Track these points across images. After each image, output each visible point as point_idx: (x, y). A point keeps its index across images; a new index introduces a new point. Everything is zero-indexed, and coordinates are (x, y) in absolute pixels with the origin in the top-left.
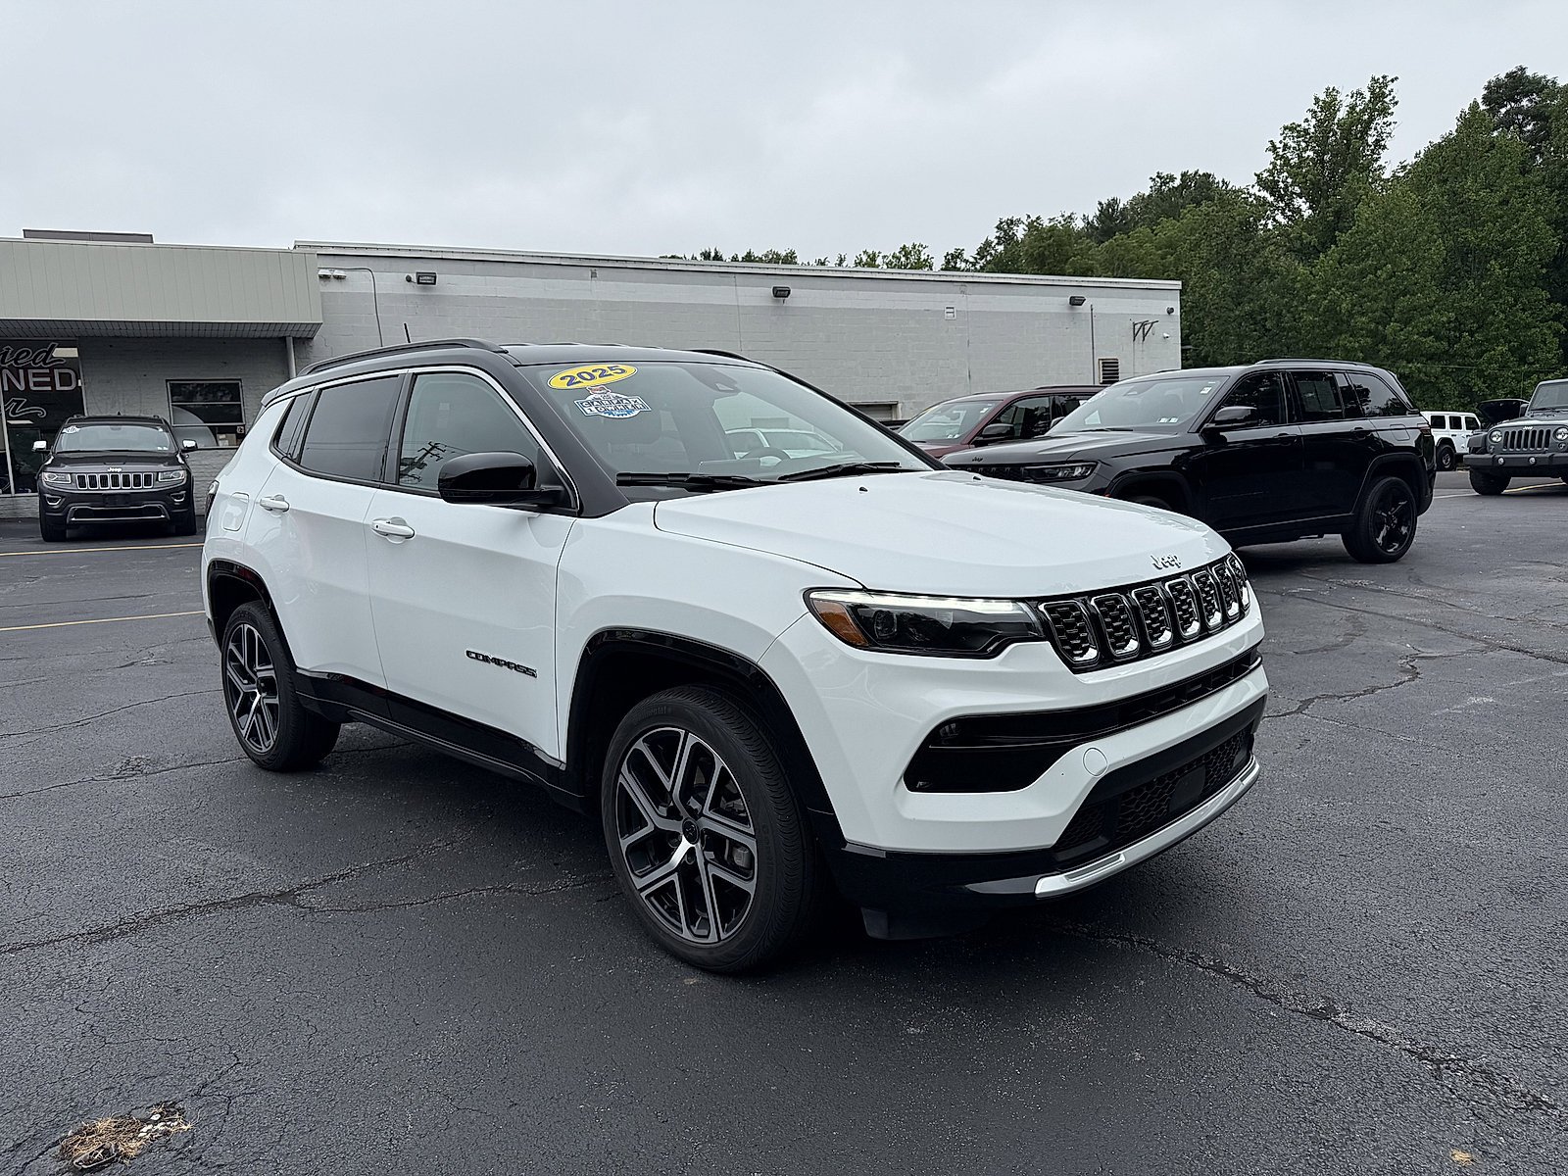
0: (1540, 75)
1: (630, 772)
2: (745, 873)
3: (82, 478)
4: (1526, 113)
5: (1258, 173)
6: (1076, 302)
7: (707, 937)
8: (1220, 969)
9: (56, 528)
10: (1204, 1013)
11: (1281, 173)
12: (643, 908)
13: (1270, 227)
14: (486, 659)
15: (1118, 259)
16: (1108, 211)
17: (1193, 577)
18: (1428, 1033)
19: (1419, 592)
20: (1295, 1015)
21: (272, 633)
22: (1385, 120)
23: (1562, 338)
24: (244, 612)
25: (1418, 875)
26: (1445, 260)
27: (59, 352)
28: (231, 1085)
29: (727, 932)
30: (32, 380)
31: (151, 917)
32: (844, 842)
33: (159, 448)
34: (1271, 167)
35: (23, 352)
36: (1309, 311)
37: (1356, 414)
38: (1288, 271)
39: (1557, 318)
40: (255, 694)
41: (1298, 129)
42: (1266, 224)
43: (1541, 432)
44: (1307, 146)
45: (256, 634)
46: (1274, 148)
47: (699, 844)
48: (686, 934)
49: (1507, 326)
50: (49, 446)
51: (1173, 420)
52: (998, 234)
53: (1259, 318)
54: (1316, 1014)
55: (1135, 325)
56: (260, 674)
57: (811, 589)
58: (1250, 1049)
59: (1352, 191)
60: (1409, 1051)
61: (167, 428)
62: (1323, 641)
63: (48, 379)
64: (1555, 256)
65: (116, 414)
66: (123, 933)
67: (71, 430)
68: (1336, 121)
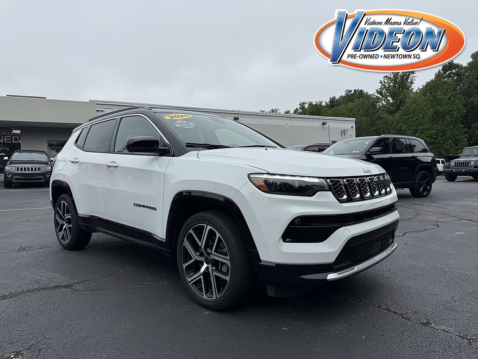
0: (458, 63)
1: (187, 241)
2: (226, 274)
3: (18, 169)
4: (454, 74)
5: (377, 89)
6: (324, 124)
7: (212, 297)
8: (389, 310)
9: (9, 184)
10: (385, 324)
11: (383, 89)
12: (190, 288)
13: (381, 105)
14: (140, 206)
15: (336, 114)
16: (332, 100)
17: (376, 177)
18: (464, 330)
19: (435, 205)
20: (417, 324)
21: (71, 203)
22: (413, 75)
23: (468, 139)
24: (62, 197)
25: (450, 282)
26: (433, 116)
27: (14, 131)
28: (41, 345)
29: (219, 295)
30: (5, 139)
31: (21, 292)
32: (261, 261)
33: (43, 160)
34: (381, 88)
35: (4, 131)
36: (393, 129)
37: (412, 151)
38: (386, 118)
39: (466, 133)
40: (64, 224)
41: (388, 77)
42: (380, 104)
43: (466, 162)
44: (391, 82)
45: (66, 204)
46: (381, 83)
47: (210, 265)
48: (205, 297)
49: (452, 135)
50: (9, 159)
51: (357, 151)
52: (300, 107)
53: (378, 131)
54: (423, 324)
55: (342, 131)
56: (66, 217)
57: (250, 174)
58: (403, 335)
59: (404, 95)
60: (458, 336)
61: (46, 154)
62: (407, 217)
63: (11, 139)
64: (465, 115)
65: (31, 150)
66: (10, 297)
67: (16, 154)
68: (399, 75)
